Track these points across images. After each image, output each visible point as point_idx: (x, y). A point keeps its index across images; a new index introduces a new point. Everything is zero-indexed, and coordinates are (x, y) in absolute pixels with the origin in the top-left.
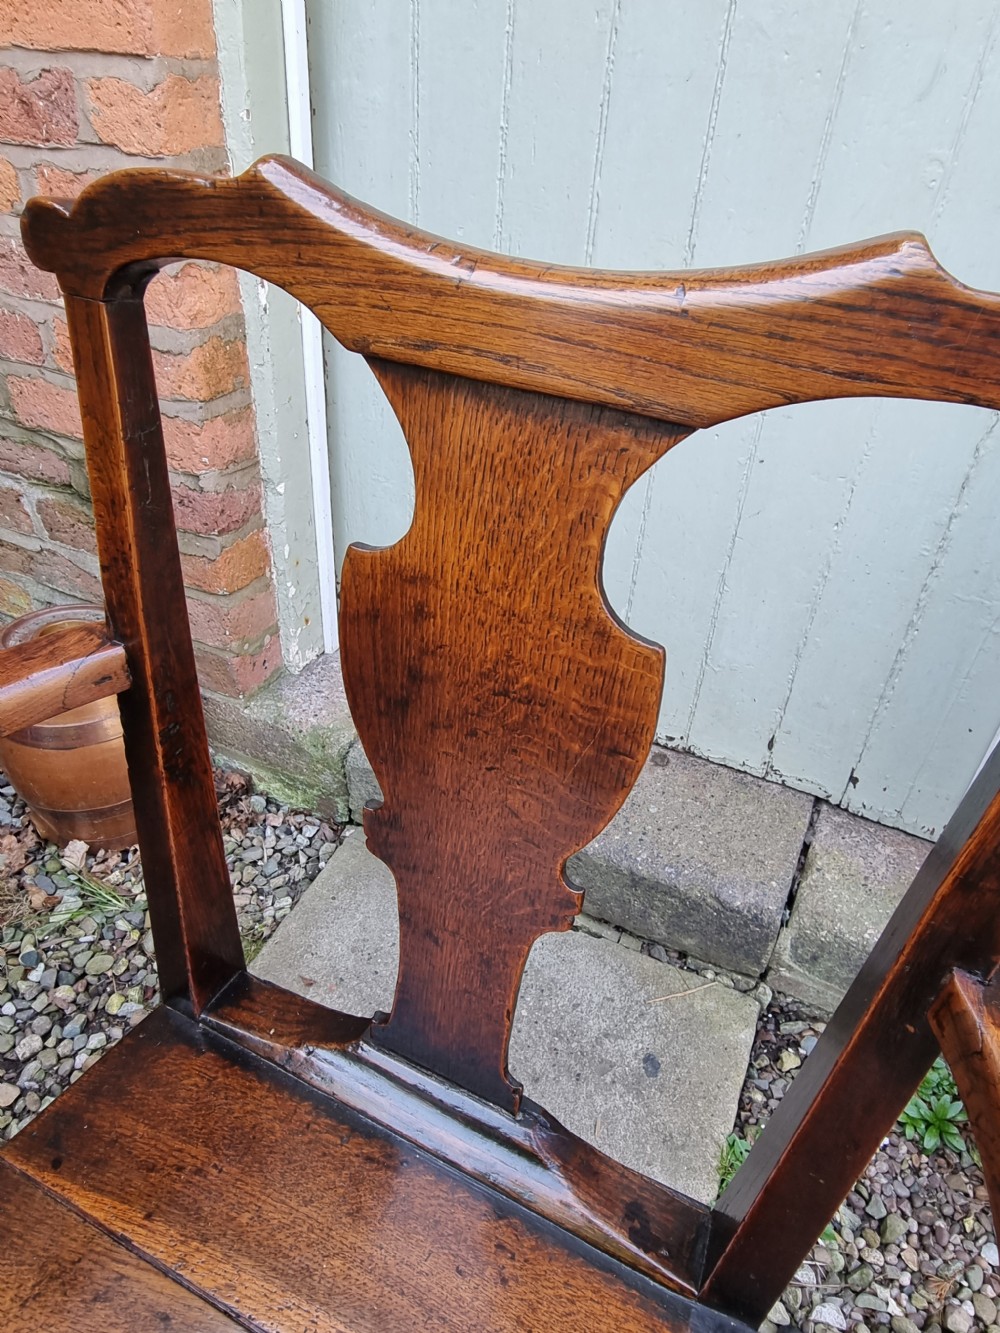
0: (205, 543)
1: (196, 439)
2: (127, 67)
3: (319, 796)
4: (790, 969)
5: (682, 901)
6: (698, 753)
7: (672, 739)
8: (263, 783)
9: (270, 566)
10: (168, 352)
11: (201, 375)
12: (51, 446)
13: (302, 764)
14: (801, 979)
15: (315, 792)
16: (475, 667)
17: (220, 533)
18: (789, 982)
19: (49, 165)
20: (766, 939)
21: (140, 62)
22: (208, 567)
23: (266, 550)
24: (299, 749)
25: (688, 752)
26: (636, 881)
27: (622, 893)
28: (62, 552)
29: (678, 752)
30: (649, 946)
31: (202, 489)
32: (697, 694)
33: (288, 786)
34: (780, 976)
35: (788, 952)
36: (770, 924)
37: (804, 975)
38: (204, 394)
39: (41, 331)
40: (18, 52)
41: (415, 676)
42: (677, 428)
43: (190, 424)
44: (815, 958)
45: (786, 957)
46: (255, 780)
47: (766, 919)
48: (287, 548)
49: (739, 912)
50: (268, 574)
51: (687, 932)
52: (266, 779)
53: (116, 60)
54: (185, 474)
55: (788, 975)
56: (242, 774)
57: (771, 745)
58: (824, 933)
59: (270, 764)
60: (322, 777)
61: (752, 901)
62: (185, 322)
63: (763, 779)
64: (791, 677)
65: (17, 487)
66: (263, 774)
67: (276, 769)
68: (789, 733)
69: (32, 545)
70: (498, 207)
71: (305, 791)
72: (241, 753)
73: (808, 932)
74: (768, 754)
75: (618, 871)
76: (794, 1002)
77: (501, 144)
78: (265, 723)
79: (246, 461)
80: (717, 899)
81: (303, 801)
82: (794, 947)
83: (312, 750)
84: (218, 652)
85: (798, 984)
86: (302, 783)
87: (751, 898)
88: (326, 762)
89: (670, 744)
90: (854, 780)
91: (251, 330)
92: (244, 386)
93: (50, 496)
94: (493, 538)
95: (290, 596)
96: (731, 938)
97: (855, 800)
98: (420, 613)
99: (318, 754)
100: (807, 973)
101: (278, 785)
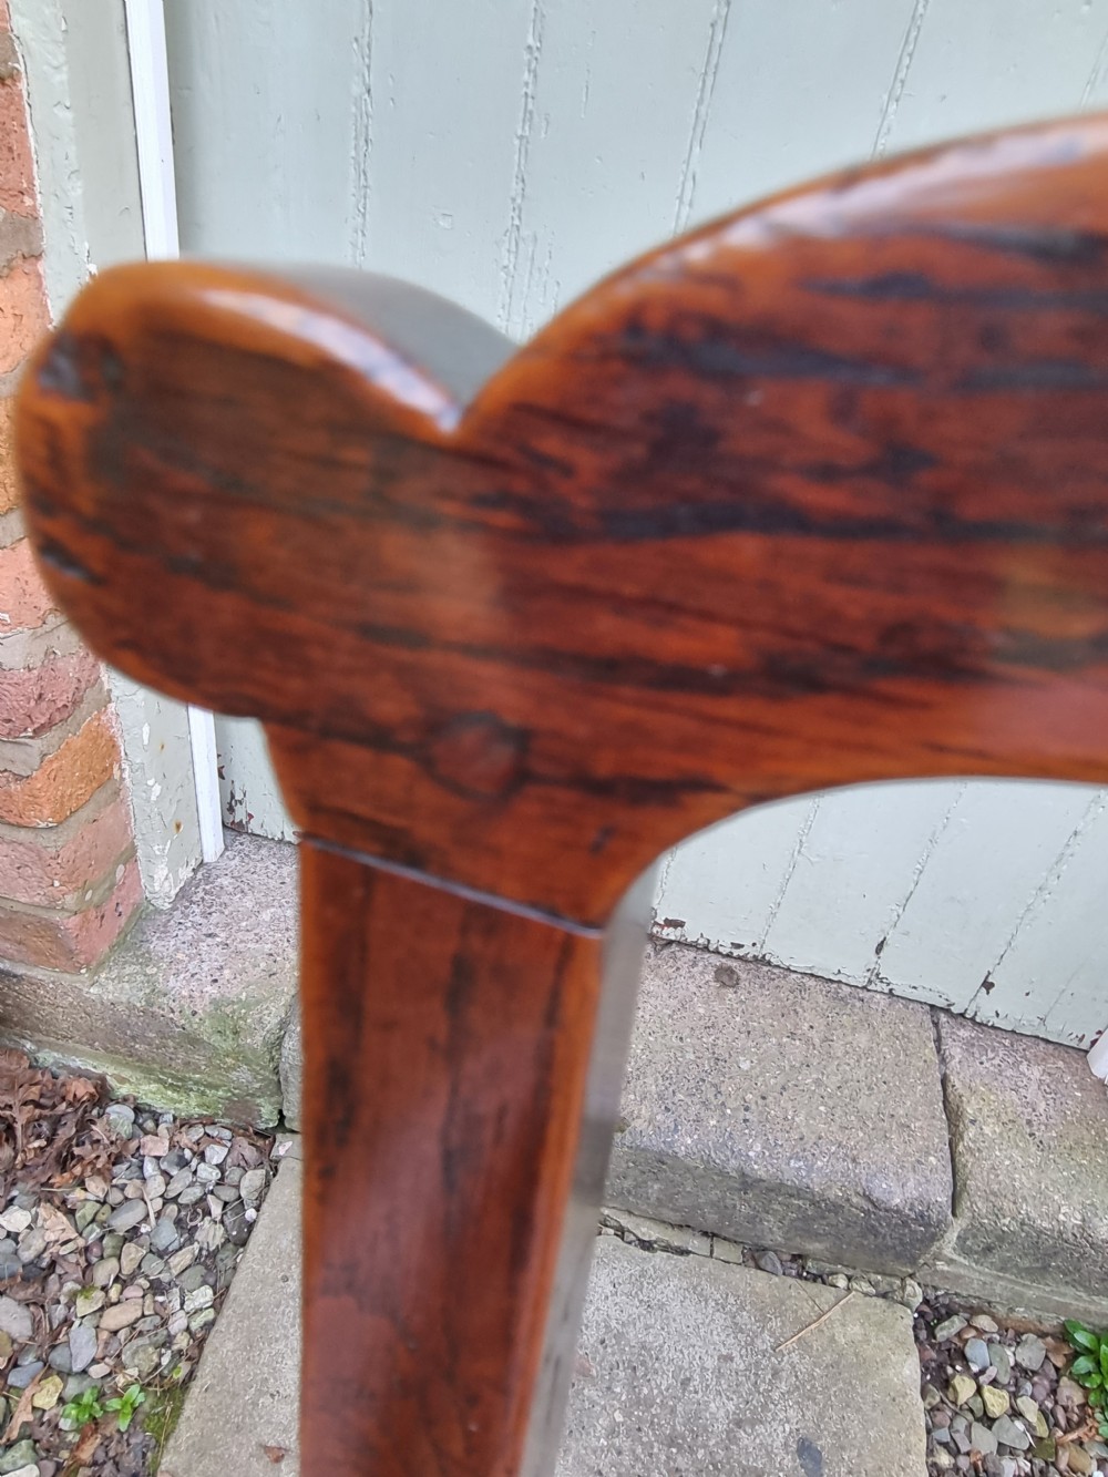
0: (8, 750)
3: (227, 1099)
4: (950, 1262)
5: (813, 1203)
6: (775, 962)
7: (739, 946)
8: (127, 1085)
9: (119, 761)
13: (198, 1058)
14: (962, 1271)
15: (220, 1093)
17: (38, 732)
22: (17, 787)
23: (112, 738)
24: (193, 1041)
25: (761, 961)
26: (747, 1183)
27: (724, 1198)
29: (747, 961)
30: (755, 1256)
32: (782, 893)
33: (173, 1087)
34: (936, 1271)
35: (952, 1245)
36: (940, 1222)
37: (968, 1267)
44: (988, 1249)
45: (949, 1251)
46: (111, 1081)
48: (146, 729)
49: (897, 1212)
50: (117, 776)
51: (817, 1236)
52: (133, 1080)
55: (946, 1268)
56: (89, 1076)
57: (879, 949)
58: (1006, 1221)
59: (140, 1060)
60: (233, 1075)
61: (915, 1194)
63: (864, 988)
64: (919, 866)
66: (126, 1073)
67: (147, 1064)
68: (907, 934)
70: (515, 187)
71: (203, 1093)
72: (87, 1048)
73: (986, 1221)
74: (876, 959)
75: (722, 1173)
77: (526, 76)
78: (131, 1007)
80: (868, 1198)
81: (198, 1106)
82: (962, 1239)
83: (216, 1040)
84: (44, 915)
85: (959, 1277)
86: (196, 1083)
87: (912, 1190)
88: (241, 1056)
89: (736, 953)
90: (988, 985)
95: (153, 798)
96: (880, 1240)
97: (986, 1008)
99: (227, 1045)
100: (974, 1265)
101: (154, 1087)
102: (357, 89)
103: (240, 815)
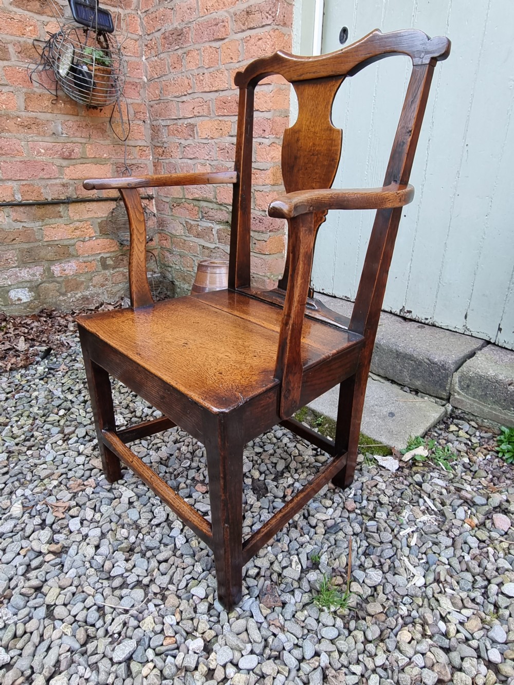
0: (264, 235)
1: (267, 197)
2: (265, 88)
4: (459, 394)
5: (415, 362)
6: (437, 325)
7: (427, 319)
10: (263, 170)
11: (271, 176)
12: (225, 209)
16: (307, 150)
17: (270, 231)
18: (459, 401)
20: (447, 376)
21: (268, 85)
22: (264, 244)
23: (284, 243)
25: (434, 325)
26: (398, 355)
27: (393, 362)
28: (221, 247)
29: (430, 325)
30: (402, 386)
31: (266, 216)
32: (436, 297)
34: (455, 398)
35: (457, 385)
36: (449, 369)
37: (464, 397)
38: (272, 183)
41: (296, 158)
43: (266, 192)
44: (468, 386)
45: (457, 388)
47: (447, 366)
49: (436, 364)
51: (417, 377)
53: (263, 86)
55: (458, 397)
57: (466, 317)
58: (471, 373)
63: (463, 334)
64: (472, 284)
65: (212, 226)
68: (473, 310)
69: (212, 246)
73: (465, 373)
74: (465, 321)
76: (462, 413)
80: (428, 359)
82: (460, 382)
84: (263, 278)
85: (462, 401)
87: (442, 358)
89: (427, 322)
90: (500, 329)
93: (221, 227)
94: (312, 115)
96: (434, 378)
97: (501, 339)
98: (298, 140)
100: (466, 395)
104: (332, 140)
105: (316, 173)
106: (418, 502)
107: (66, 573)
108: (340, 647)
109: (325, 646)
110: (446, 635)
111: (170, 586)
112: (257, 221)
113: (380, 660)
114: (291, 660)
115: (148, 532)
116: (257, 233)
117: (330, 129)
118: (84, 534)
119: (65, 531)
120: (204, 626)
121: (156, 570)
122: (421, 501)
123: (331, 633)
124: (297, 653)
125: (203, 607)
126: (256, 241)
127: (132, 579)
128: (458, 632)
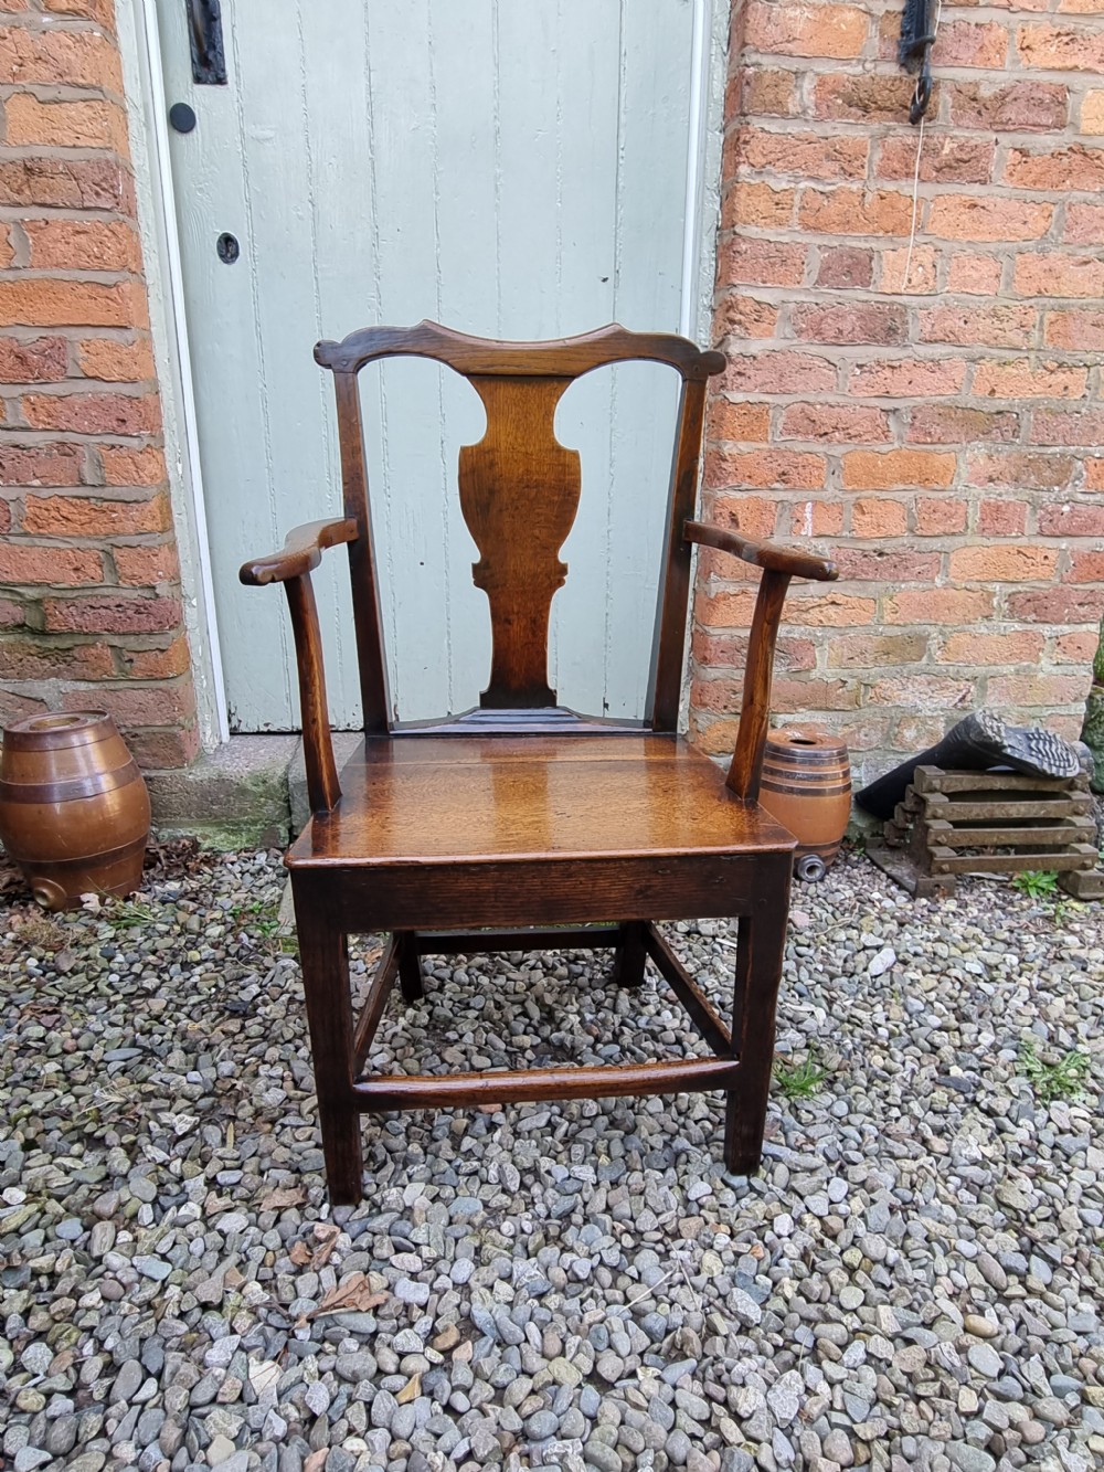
0: (157, 639)
1: (154, 559)
2: (113, 333)
3: (262, 830)
8: (208, 841)
9: (191, 662)
12: (7, 596)
13: (246, 805)
15: (258, 827)
16: (515, 480)
17: (171, 627)
19: (37, 394)
21: (123, 330)
22: (161, 656)
23: (189, 649)
24: (243, 791)
31: (157, 596)
33: (233, 832)
39: (12, 507)
40: (20, 328)
42: (572, 377)
43: (150, 548)
46: (199, 840)
50: (191, 668)
52: (211, 834)
53: (102, 330)
54: (142, 588)
56: (187, 837)
59: (216, 817)
60: (265, 810)
62: (148, 480)
66: (209, 830)
67: (218, 822)
71: (249, 830)
72: (186, 819)
78: (211, 780)
79: (175, 579)
81: (247, 842)
83: (254, 788)
84: (168, 730)
86: (246, 823)
88: (268, 794)
90: (606, 706)
91: (174, 491)
92: (172, 528)
94: (518, 428)
95: (204, 686)
99: (261, 789)
101: (223, 835)
102: (261, 386)
103: (235, 722)
104: (564, 465)
105: (538, 515)
106: (714, 950)
107: (527, 1340)
108: (864, 1109)
109: (856, 1119)
110: (892, 1035)
111: (662, 1218)
112: (130, 612)
113: (897, 1090)
114: (855, 1156)
115: (526, 1204)
116: (132, 638)
117: (559, 450)
118: (451, 1286)
119: (417, 1312)
120: (760, 1208)
121: (616, 1224)
122: (717, 947)
123: (841, 1108)
124: (853, 1144)
125: (729, 1197)
126: (134, 656)
127: (613, 1257)
128: (897, 1026)
